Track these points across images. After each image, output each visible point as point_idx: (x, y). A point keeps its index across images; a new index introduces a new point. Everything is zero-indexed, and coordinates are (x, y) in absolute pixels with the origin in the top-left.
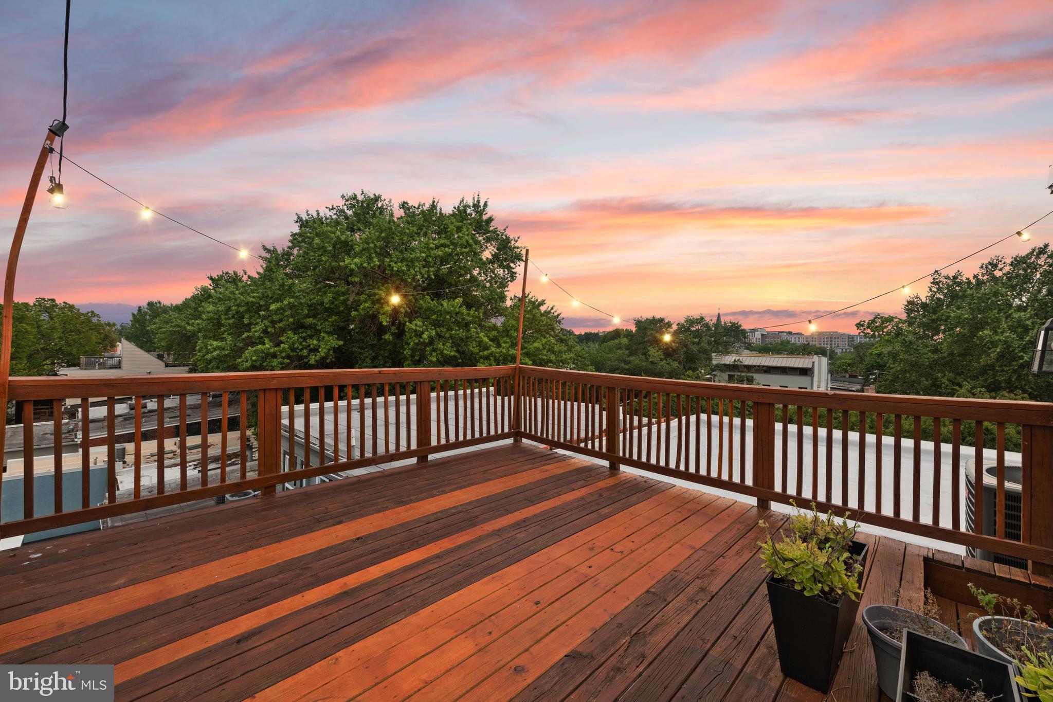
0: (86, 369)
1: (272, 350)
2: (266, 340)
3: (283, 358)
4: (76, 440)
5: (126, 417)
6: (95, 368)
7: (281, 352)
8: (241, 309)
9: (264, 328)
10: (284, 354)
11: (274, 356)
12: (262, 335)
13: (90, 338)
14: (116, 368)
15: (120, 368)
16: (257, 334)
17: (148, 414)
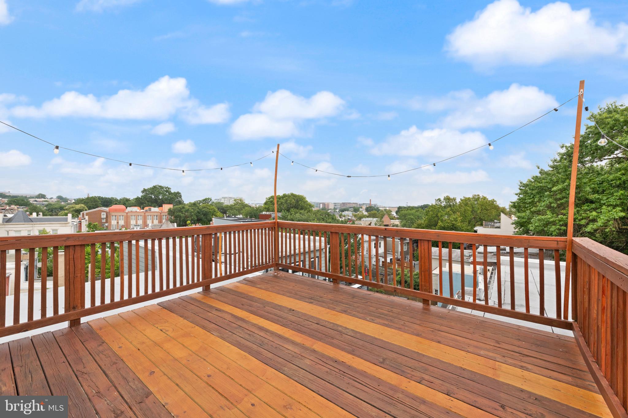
0: (485, 227)
1: (552, 220)
2: (548, 212)
3: (561, 225)
4: (469, 260)
5: (495, 253)
6: (488, 227)
7: (560, 221)
8: (534, 192)
9: (549, 204)
10: (561, 223)
11: (554, 223)
12: (545, 209)
13: (492, 213)
14: (499, 228)
15: (500, 228)
16: (541, 208)
17: (506, 254)
